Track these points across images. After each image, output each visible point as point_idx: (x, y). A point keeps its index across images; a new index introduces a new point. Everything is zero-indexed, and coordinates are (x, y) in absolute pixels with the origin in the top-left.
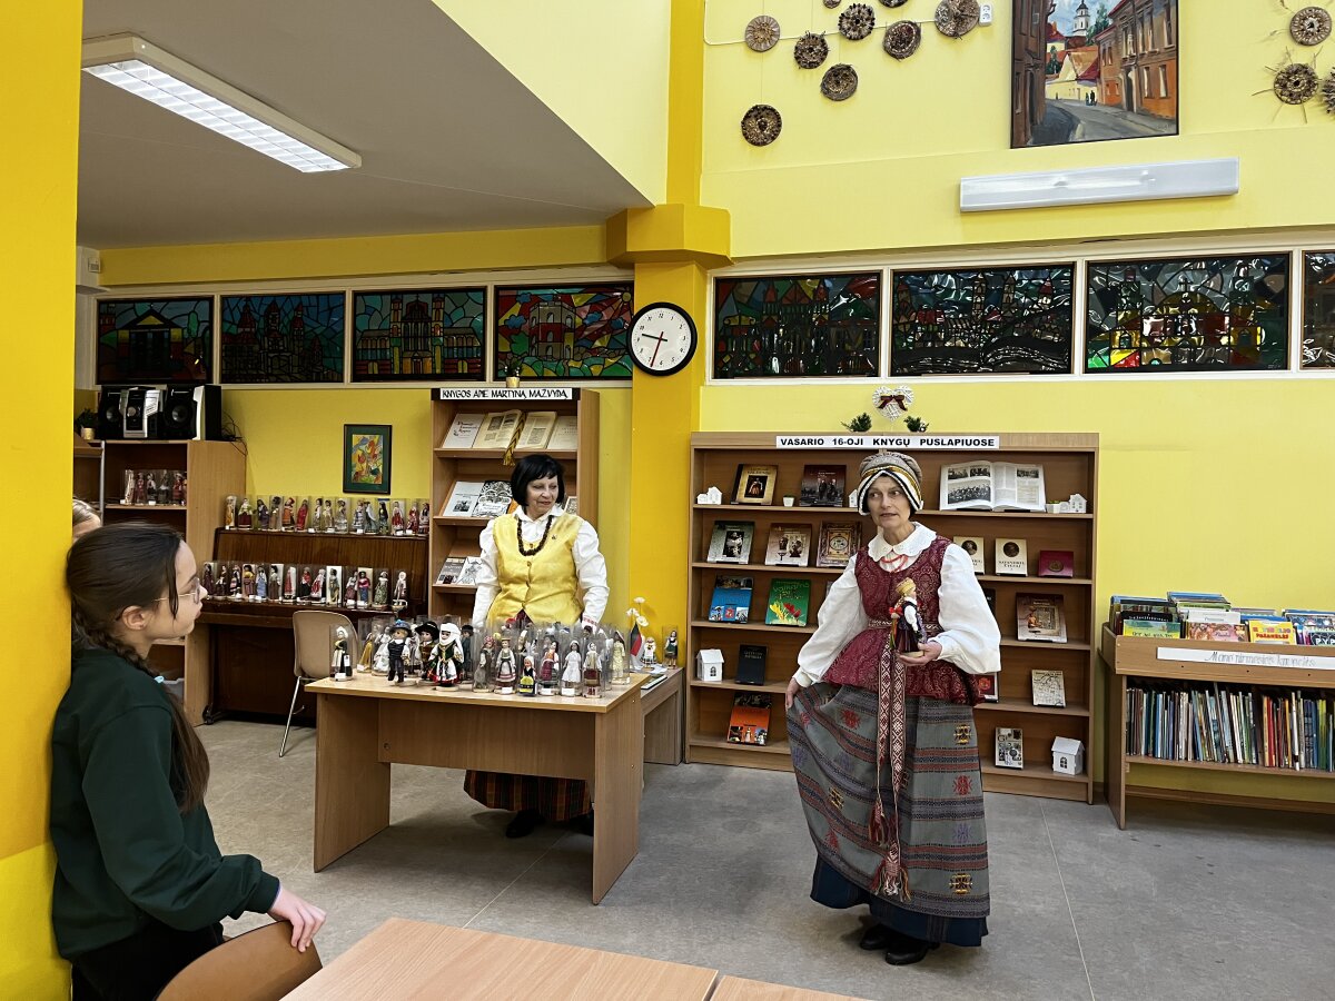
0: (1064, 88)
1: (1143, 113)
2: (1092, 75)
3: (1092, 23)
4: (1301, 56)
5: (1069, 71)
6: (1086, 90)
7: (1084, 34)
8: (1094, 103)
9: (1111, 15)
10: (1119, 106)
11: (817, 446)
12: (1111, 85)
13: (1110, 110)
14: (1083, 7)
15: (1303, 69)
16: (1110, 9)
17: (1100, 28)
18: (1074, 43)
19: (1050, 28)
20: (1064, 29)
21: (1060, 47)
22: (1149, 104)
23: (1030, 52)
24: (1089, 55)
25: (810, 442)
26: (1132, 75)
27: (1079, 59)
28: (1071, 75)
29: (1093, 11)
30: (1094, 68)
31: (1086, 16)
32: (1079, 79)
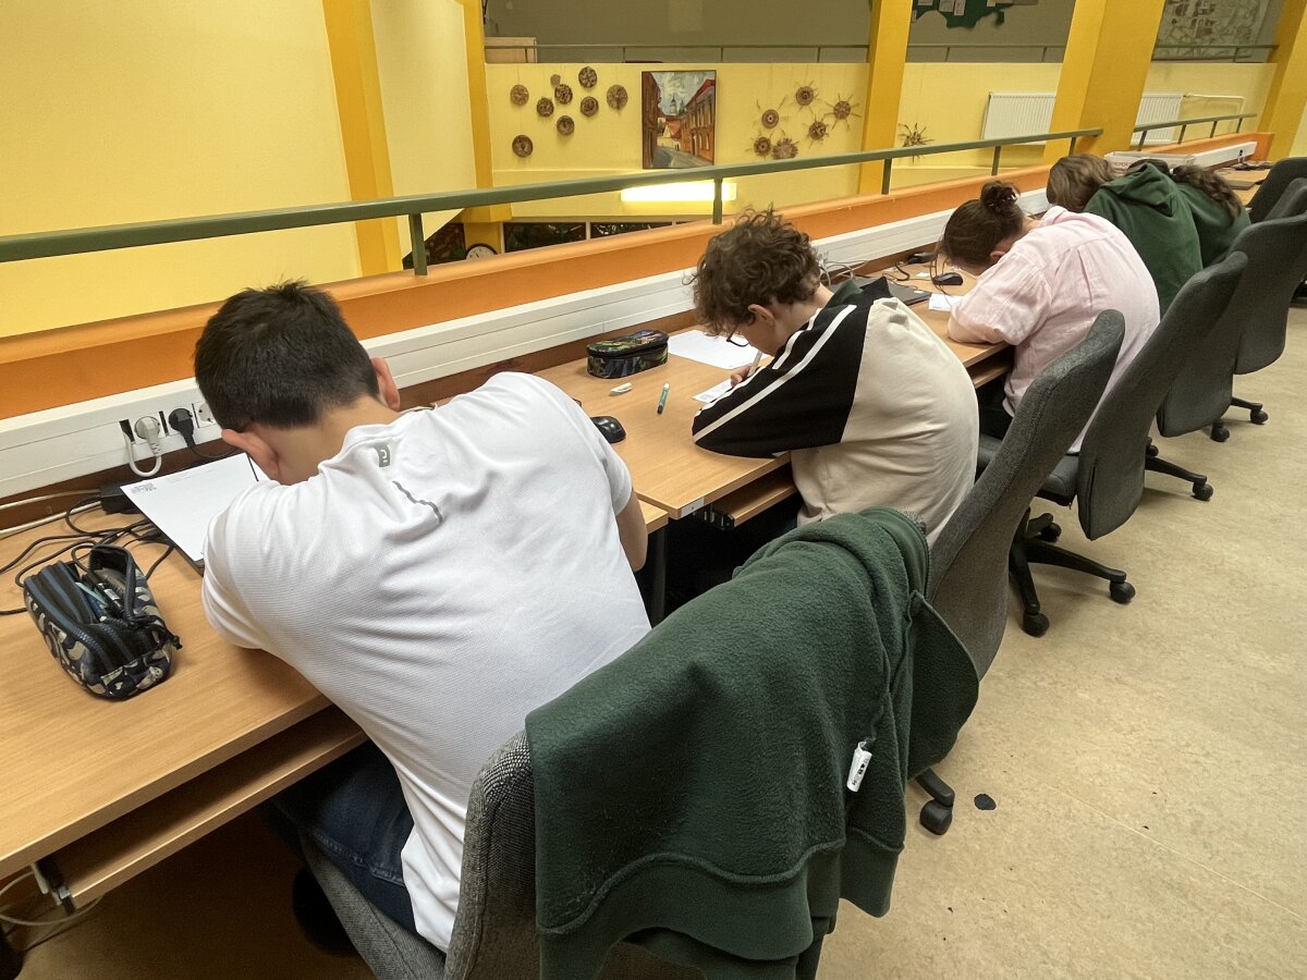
0: (665, 141)
1: (699, 156)
2: (677, 136)
3: (678, 109)
4: (766, 134)
5: (668, 133)
6: (676, 143)
7: (674, 115)
8: (679, 150)
9: (688, 105)
10: (690, 152)
12: (686, 142)
13: (686, 154)
14: (674, 101)
15: (766, 140)
16: (686, 103)
17: (682, 112)
18: (670, 119)
19: (659, 110)
20: (665, 111)
21: (664, 120)
22: (701, 153)
23: (650, 121)
24: (676, 125)
26: (695, 138)
27: (671, 128)
28: (669, 135)
29: (678, 103)
30: (680, 131)
31: (675, 105)
32: (672, 137)
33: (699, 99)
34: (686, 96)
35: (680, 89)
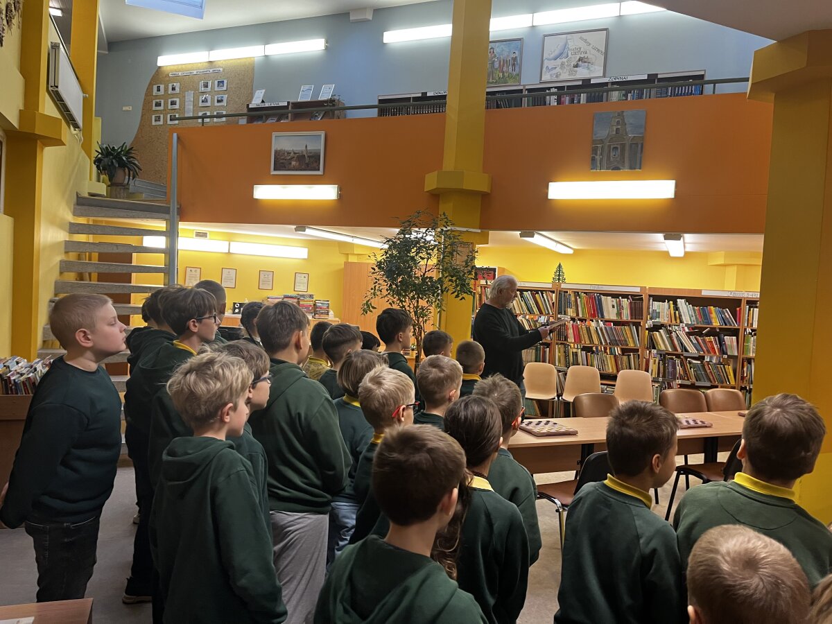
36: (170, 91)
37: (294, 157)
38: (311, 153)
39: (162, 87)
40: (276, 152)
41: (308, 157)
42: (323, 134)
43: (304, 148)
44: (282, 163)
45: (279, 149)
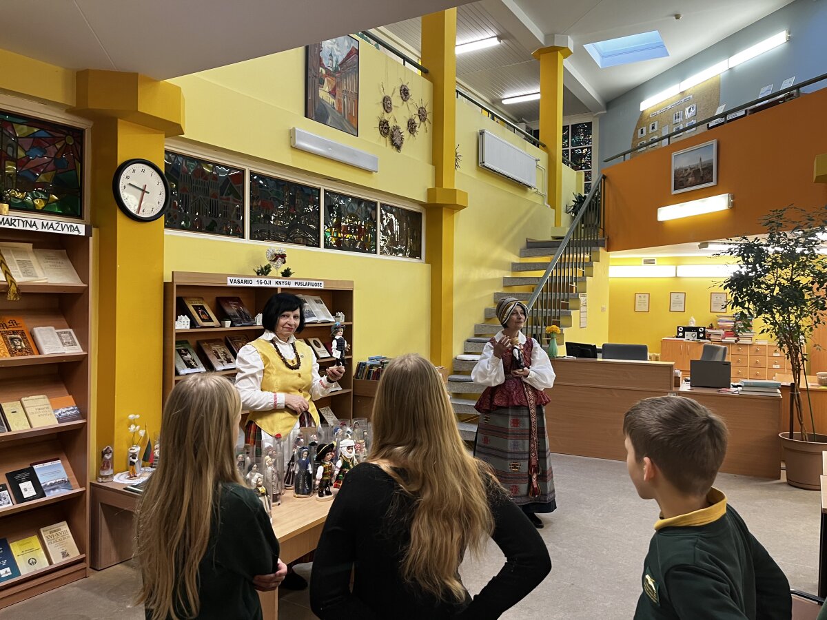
0: (325, 94)
1: (348, 121)
2: (334, 93)
3: (334, 66)
4: (386, 117)
5: (327, 88)
6: (332, 99)
7: (331, 70)
8: (334, 108)
9: (340, 65)
10: (341, 113)
11: (249, 285)
12: (339, 100)
13: (339, 115)
14: (331, 55)
15: (386, 122)
16: (339, 62)
17: (336, 70)
18: (328, 73)
20: (325, 62)
21: (324, 72)
22: (350, 118)
23: (314, 67)
24: (333, 81)
25: (245, 281)
26: (345, 100)
27: (329, 82)
28: (327, 89)
29: (334, 59)
30: (334, 89)
31: (332, 60)
32: (330, 93)
33: (349, 61)
34: (340, 55)
35: (335, 46)
36: (651, 131)
37: (690, 173)
38: (705, 165)
39: (644, 129)
40: (676, 171)
41: (703, 169)
42: (714, 142)
43: (699, 162)
44: (681, 182)
45: (678, 168)
